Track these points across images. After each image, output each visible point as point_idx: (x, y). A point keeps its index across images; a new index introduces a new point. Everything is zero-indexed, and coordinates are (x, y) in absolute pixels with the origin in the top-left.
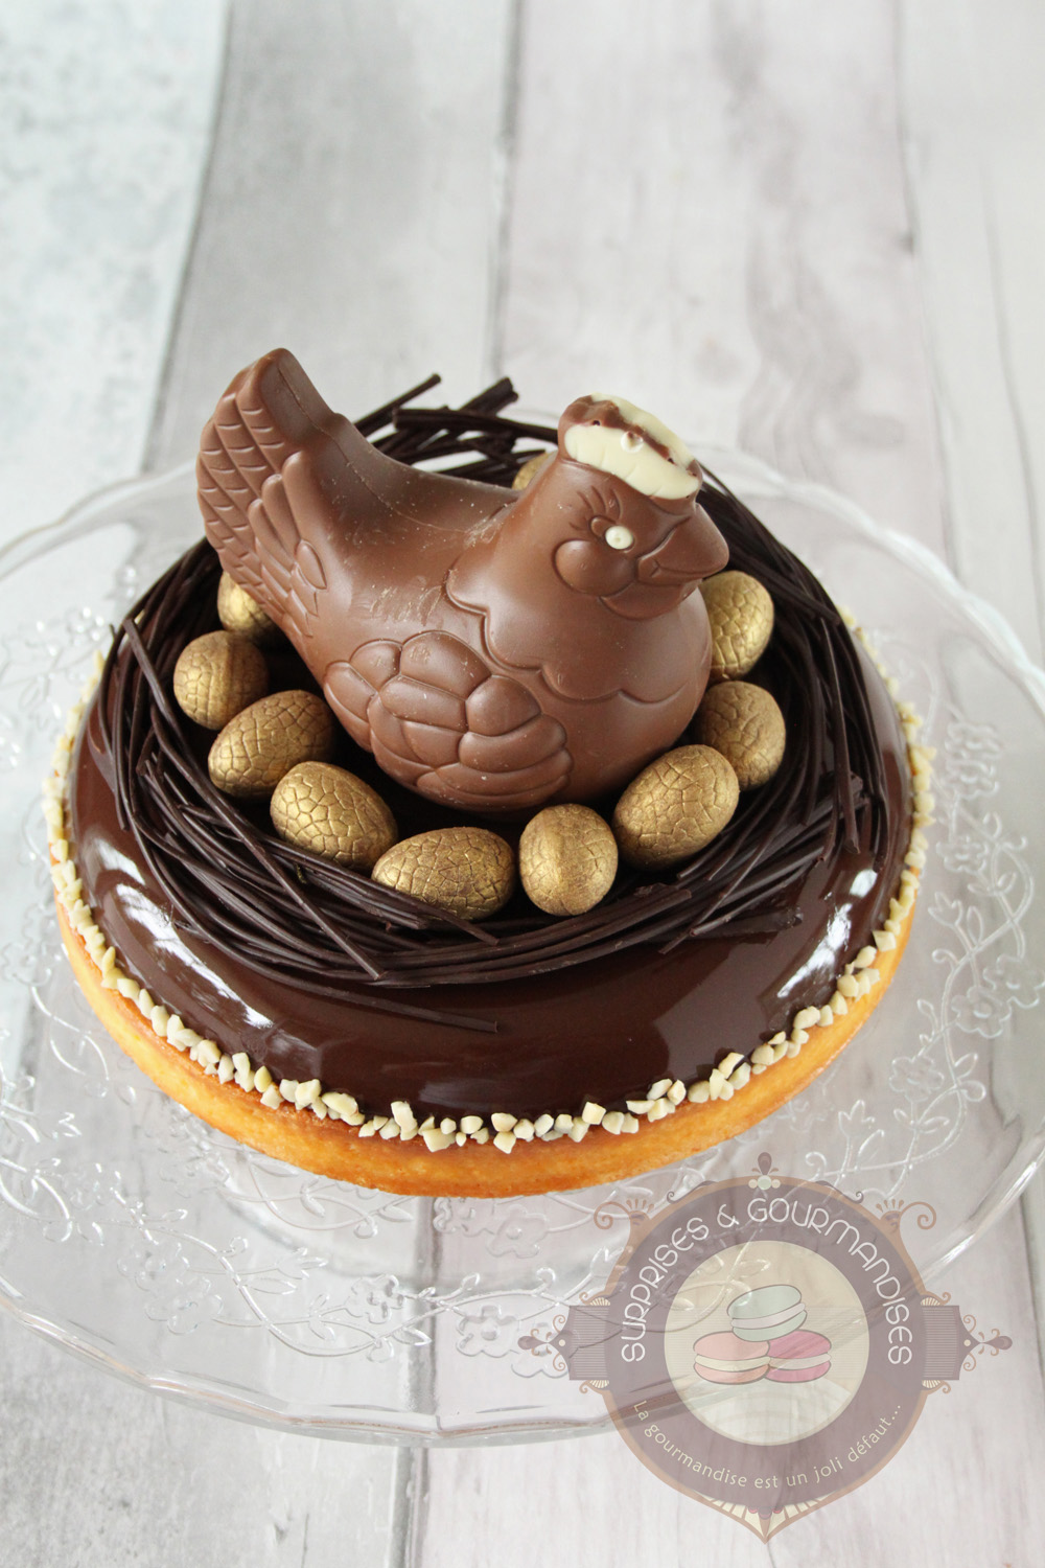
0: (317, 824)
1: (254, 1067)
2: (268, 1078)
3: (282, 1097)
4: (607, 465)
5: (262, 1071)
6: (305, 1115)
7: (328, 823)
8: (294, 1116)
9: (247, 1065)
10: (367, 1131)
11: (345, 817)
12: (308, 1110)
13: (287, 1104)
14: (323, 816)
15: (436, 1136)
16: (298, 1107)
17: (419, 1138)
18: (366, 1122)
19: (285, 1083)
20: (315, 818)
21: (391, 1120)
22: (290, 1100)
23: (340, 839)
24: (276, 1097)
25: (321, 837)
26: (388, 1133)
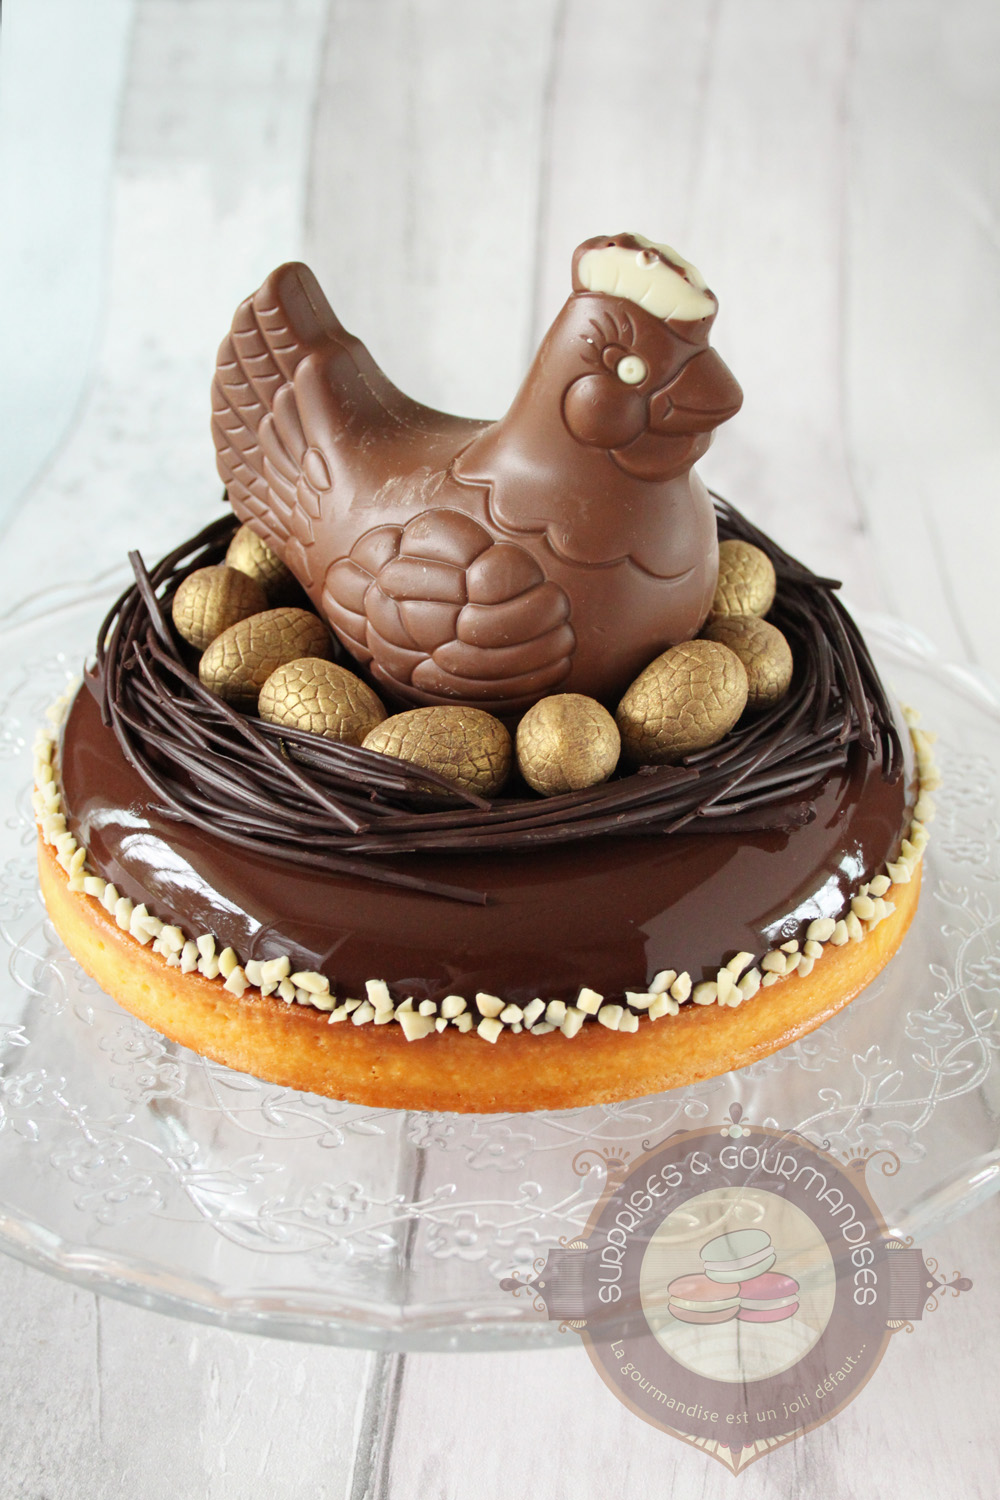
0: (305, 703)
1: (218, 952)
2: (233, 959)
3: (247, 981)
4: (621, 290)
5: (227, 952)
6: (271, 1002)
7: (317, 700)
8: (258, 1005)
9: (211, 948)
10: (338, 1016)
11: (335, 696)
12: (274, 996)
13: (253, 989)
14: (312, 695)
15: (413, 1023)
16: (265, 992)
17: (394, 1023)
18: (337, 1007)
19: (251, 964)
20: (302, 698)
21: (366, 1003)
22: (257, 984)
23: (327, 717)
24: (241, 980)
25: (308, 716)
26: (360, 1019)
